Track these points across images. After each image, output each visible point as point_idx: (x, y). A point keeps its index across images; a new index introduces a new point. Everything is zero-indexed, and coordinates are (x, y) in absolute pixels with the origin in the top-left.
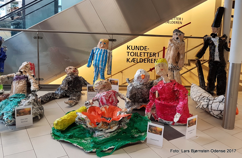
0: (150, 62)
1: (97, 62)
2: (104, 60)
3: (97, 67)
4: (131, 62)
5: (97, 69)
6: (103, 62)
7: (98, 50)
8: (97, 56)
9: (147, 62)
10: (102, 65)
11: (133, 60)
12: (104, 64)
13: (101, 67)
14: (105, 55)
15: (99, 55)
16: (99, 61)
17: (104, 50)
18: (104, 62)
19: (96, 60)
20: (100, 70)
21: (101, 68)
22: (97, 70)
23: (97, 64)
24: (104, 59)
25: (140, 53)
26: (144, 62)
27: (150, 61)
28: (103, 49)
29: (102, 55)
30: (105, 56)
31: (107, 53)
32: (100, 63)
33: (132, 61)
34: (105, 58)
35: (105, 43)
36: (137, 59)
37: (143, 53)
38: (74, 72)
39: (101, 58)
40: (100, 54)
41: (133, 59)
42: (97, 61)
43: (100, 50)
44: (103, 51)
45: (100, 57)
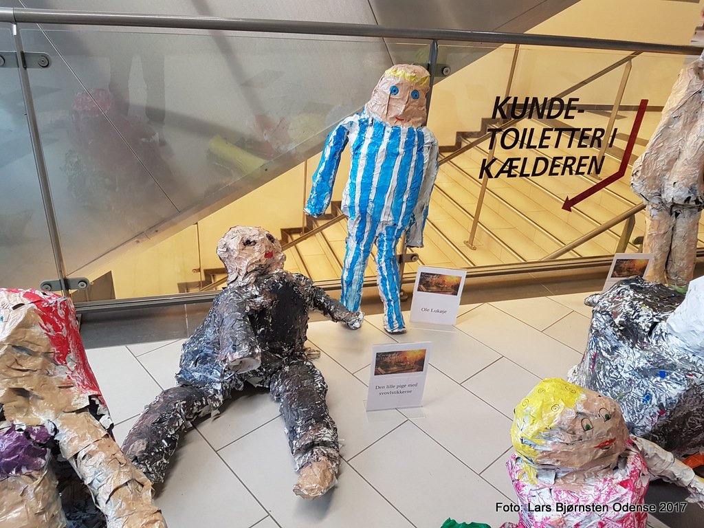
0: (571, 173)
1: (372, 197)
2: (409, 186)
3: (368, 219)
4: (497, 176)
5: (368, 228)
6: (402, 197)
7: (370, 131)
8: (374, 163)
9: (563, 174)
10: (396, 212)
11: (507, 168)
12: (404, 206)
13: (390, 219)
14: (414, 158)
15: (383, 159)
16: (382, 190)
17: (410, 133)
18: (405, 197)
19: (366, 186)
20: (385, 232)
21: (391, 224)
22: (366, 235)
23: (371, 205)
24: (410, 180)
25: (545, 130)
26: (551, 174)
27: (575, 167)
28: (404, 128)
29: (399, 159)
30: (413, 164)
31: (420, 150)
32: (388, 201)
33: (501, 171)
34: (411, 173)
35: (415, 94)
36: (525, 159)
37: (556, 130)
38: (270, 260)
39: (395, 176)
40: (391, 154)
41: (509, 160)
42: (373, 191)
43: (387, 135)
44: (403, 139)
45: (387, 169)
